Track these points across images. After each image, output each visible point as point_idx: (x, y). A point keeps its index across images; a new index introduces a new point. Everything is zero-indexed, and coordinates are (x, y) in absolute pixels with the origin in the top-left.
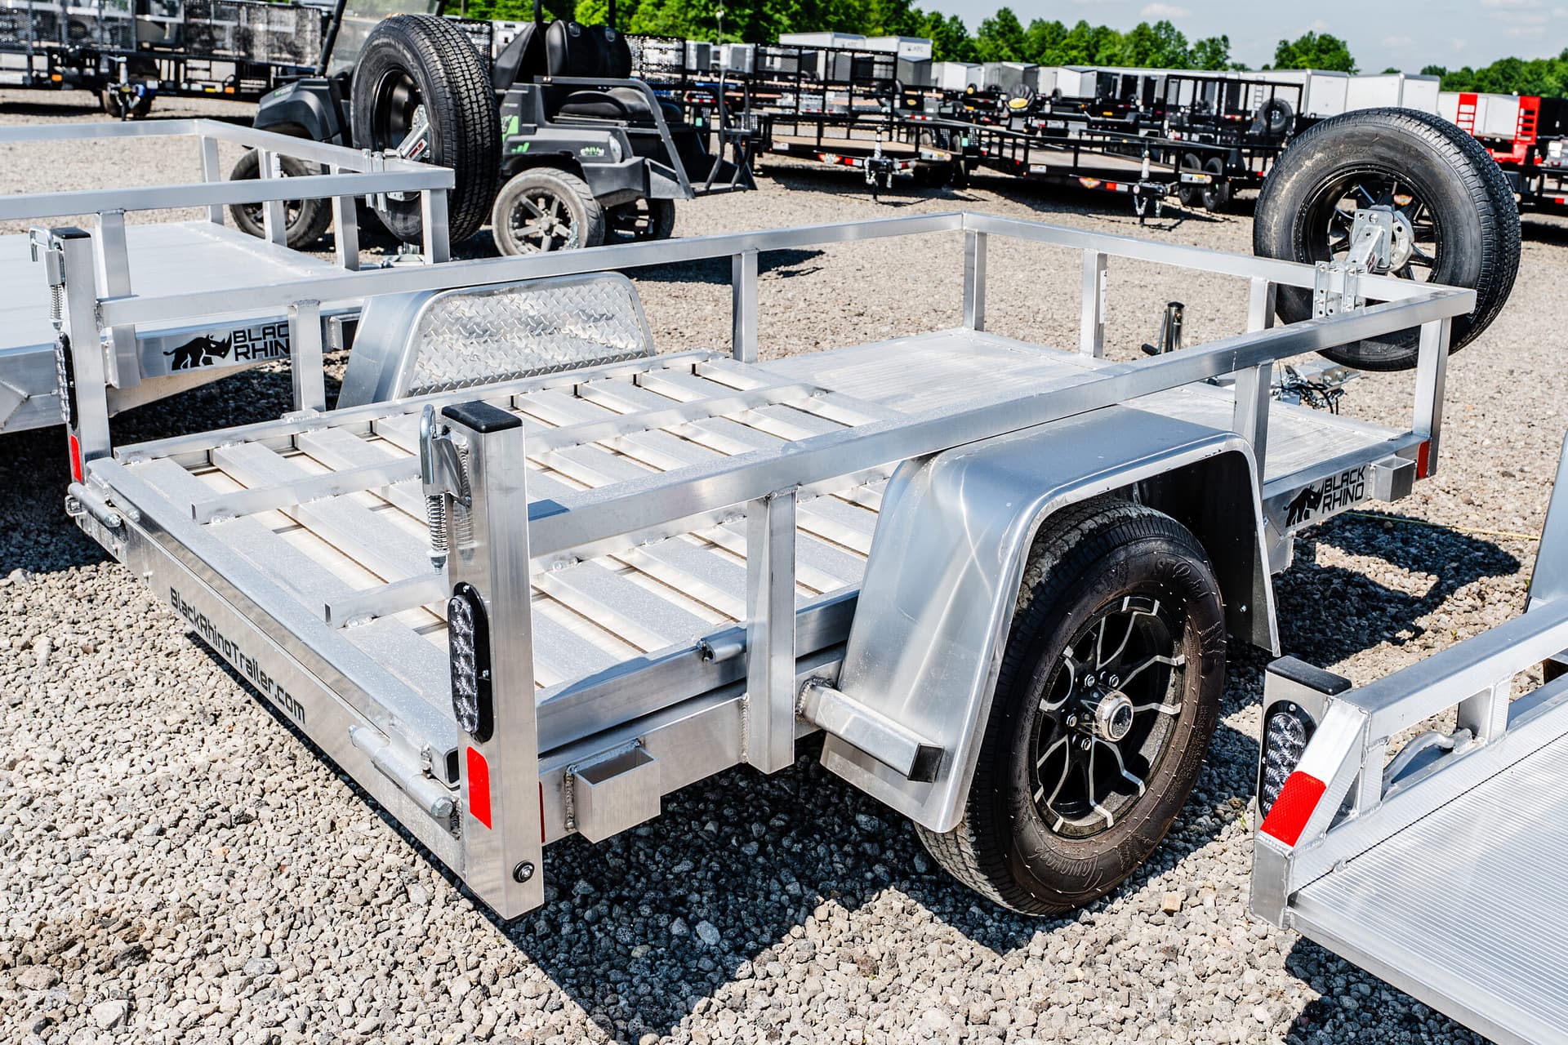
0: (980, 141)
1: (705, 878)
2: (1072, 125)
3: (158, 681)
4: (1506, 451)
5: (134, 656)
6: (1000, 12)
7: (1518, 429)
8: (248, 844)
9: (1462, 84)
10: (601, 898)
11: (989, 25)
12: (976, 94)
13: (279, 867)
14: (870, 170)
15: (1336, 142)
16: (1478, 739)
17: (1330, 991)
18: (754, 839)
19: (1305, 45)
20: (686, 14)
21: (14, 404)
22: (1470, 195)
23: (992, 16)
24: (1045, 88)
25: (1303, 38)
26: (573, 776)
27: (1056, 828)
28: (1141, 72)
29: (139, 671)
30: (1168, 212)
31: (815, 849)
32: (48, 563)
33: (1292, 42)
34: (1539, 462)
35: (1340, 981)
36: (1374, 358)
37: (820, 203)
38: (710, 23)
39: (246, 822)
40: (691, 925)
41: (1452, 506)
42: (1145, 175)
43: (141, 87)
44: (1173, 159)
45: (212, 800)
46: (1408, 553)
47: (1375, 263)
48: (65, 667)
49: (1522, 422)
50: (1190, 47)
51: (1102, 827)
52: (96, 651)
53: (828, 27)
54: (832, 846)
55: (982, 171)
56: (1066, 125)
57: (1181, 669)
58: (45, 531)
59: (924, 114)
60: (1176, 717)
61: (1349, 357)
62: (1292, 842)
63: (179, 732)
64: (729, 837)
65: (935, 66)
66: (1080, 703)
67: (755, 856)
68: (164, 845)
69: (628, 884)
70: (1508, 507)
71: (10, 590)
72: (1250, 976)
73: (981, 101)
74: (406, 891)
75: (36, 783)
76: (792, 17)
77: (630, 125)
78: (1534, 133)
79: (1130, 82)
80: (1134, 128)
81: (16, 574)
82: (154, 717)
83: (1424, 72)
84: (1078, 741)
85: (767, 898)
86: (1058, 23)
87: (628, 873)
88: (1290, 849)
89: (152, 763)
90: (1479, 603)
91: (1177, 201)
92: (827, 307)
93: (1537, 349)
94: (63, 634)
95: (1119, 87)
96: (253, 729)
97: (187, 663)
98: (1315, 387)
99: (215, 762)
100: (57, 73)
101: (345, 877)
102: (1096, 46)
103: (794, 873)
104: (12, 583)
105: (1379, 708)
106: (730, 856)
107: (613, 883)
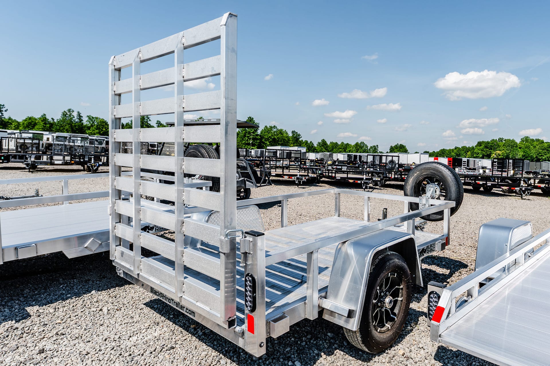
0: (323, 172)
1: (294, 351)
2: (343, 167)
3: (139, 316)
4: (459, 240)
5: (131, 310)
6: (322, 140)
7: (461, 234)
8: (175, 354)
9: (433, 155)
10: (269, 358)
11: (319, 143)
12: (318, 160)
13: (185, 359)
14: (297, 179)
15: (421, 169)
16: (473, 298)
17: (445, 363)
18: (304, 341)
19: (396, 147)
20: (242, 142)
21: (98, 245)
22: (452, 180)
23: (320, 141)
24: (335, 158)
25: (396, 145)
26: (269, 322)
27: (378, 331)
28: (358, 154)
29: (134, 314)
30: (370, 188)
31: (319, 342)
32: (101, 288)
33: (393, 146)
34: (467, 242)
35: (446, 361)
36: (433, 218)
37: (284, 188)
38: (249, 144)
39: (173, 349)
40: (293, 362)
41: (450, 253)
42: (364, 179)
43: (97, 164)
44: (370, 175)
45: (163, 344)
46: (442, 264)
47: (432, 197)
48: (113, 314)
49: (461, 233)
50: (369, 148)
51: (388, 330)
52: (120, 310)
53: (279, 145)
54: (323, 341)
55: (323, 179)
56: (342, 167)
57: (402, 289)
58: (98, 280)
59: (306, 166)
60: (402, 301)
61: (428, 218)
62: (439, 322)
63: (149, 328)
64: (297, 341)
65: (307, 154)
66: (381, 299)
67: (305, 345)
68: (153, 356)
69: (275, 355)
70: (462, 252)
71: (92, 296)
72: (426, 361)
73: (320, 162)
74: (219, 361)
75: (114, 344)
76: (269, 142)
77: (241, 170)
78: (452, 166)
79: (355, 156)
80: (359, 167)
81: (93, 292)
82: (141, 325)
83: (424, 152)
84: (381, 309)
85: (310, 355)
86: (336, 142)
87: (274, 352)
88: (439, 323)
89: (143, 336)
90: (460, 274)
91: (372, 185)
92: (292, 214)
93: (461, 216)
94: (110, 306)
95: (353, 158)
96: (169, 326)
97: (146, 311)
98: (418, 227)
99: (161, 335)
100: (73, 161)
101: (203, 359)
102: (346, 148)
103: (315, 348)
104: (92, 294)
105: (454, 290)
106: (299, 346)
107: (272, 355)
